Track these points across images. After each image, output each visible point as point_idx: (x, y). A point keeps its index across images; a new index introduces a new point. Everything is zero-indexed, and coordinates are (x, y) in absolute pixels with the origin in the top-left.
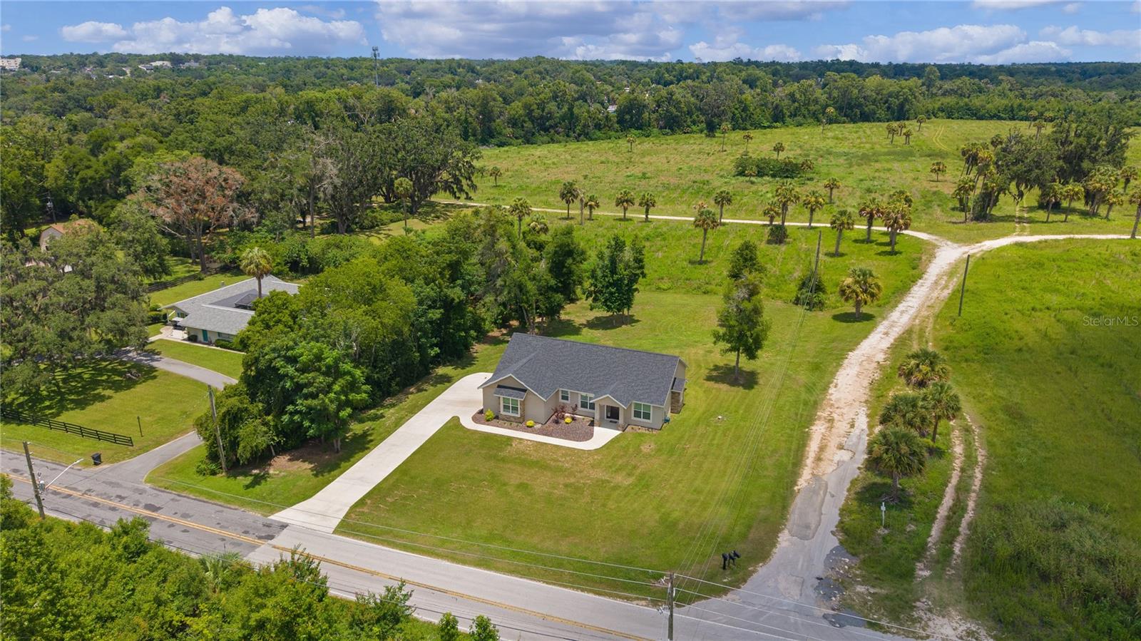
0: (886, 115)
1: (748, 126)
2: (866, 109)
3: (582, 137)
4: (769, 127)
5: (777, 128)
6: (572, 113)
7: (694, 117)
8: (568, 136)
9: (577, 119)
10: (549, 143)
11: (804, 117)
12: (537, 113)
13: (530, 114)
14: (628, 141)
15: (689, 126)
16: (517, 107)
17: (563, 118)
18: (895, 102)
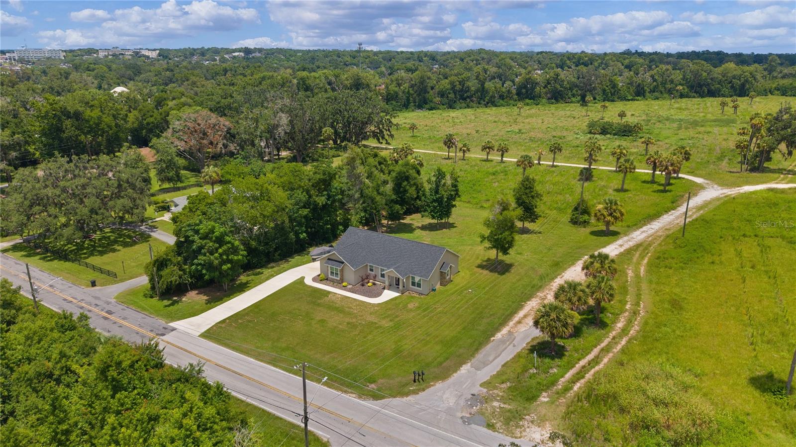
0: (729, 92)
1: (616, 99)
2: (713, 87)
3: (490, 104)
4: (632, 100)
5: (638, 100)
6: (483, 88)
7: (574, 91)
8: (479, 103)
9: (487, 92)
10: (465, 108)
11: (661, 93)
12: (458, 87)
13: (453, 88)
14: (518, 108)
15: (569, 98)
16: (445, 84)
17: (477, 91)
18: (737, 82)
